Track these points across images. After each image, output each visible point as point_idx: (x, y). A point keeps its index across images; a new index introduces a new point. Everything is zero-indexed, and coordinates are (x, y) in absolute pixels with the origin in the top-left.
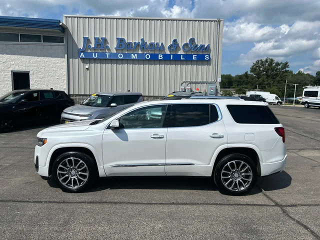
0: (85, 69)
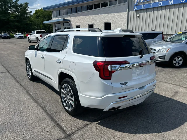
0: (137, 17)
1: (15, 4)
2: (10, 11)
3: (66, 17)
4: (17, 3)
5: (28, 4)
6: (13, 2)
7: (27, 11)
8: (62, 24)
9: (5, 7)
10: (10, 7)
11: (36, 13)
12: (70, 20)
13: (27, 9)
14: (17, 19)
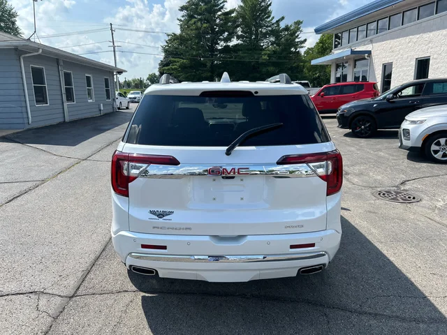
1: (274, 27)
2: (264, 43)
3: (358, 46)
4: (278, 25)
5: (302, 23)
6: (273, 24)
7: (297, 40)
8: (352, 63)
9: (257, 35)
10: (265, 35)
11: (320, 43)
12: (369, 53)
13: (298, 35)
14: (274, 60)
